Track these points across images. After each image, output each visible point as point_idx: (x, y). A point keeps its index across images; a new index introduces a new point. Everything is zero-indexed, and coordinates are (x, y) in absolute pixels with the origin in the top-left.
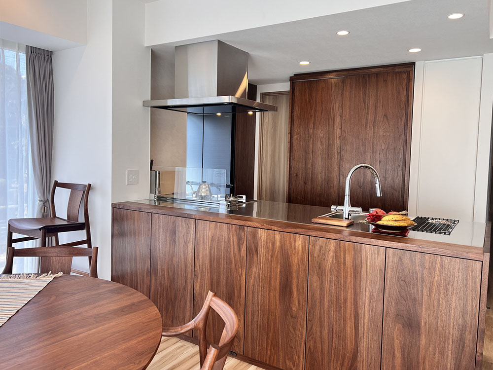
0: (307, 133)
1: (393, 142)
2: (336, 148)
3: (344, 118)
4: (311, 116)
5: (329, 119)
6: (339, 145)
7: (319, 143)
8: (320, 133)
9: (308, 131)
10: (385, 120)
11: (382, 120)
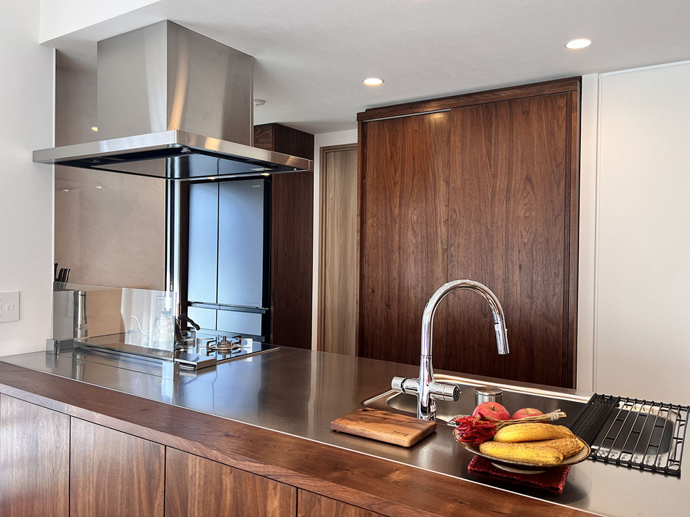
0: (388, 215)
1: (544, 229)
2: (439, 240)
3: (452, 185)
4: (395, 184)
5: (426, 188)
6: (444, 237)
7: (410, 233)
8: (413, 214)
9: (391, 211)
10: (529, 188)
11: (522, 187)
